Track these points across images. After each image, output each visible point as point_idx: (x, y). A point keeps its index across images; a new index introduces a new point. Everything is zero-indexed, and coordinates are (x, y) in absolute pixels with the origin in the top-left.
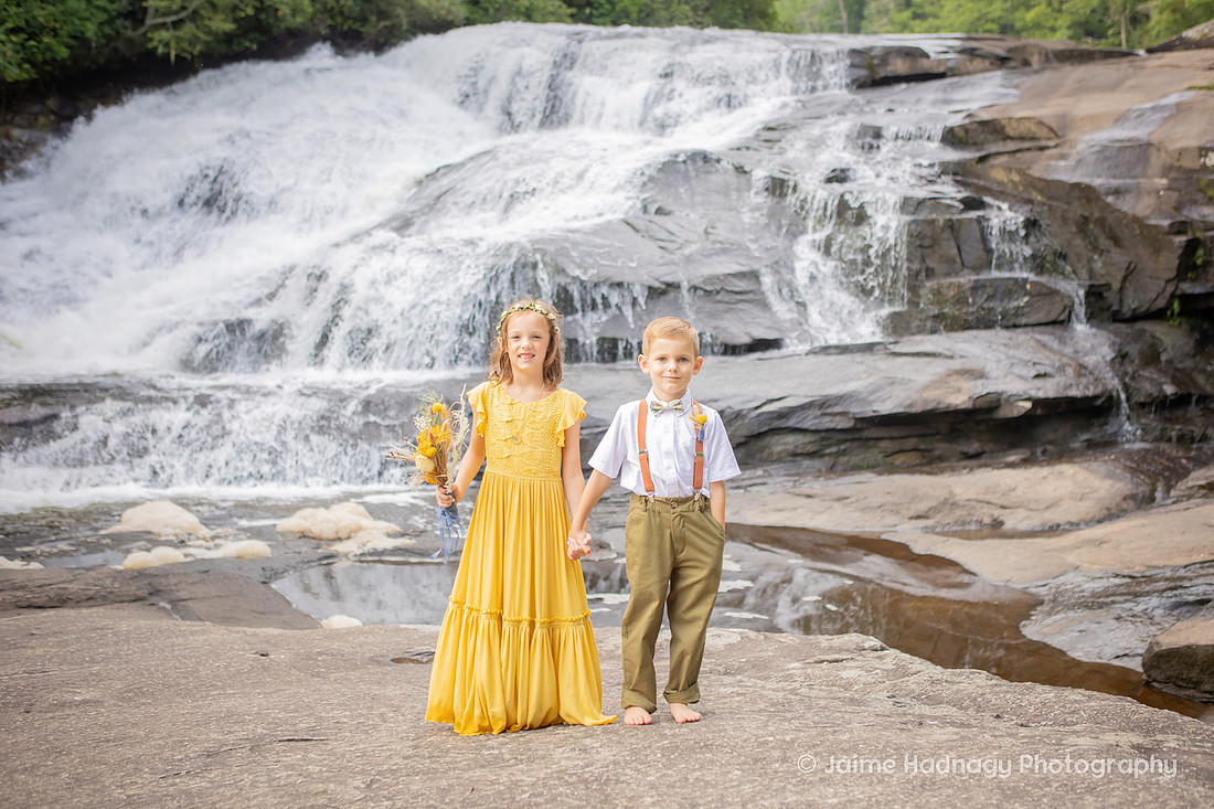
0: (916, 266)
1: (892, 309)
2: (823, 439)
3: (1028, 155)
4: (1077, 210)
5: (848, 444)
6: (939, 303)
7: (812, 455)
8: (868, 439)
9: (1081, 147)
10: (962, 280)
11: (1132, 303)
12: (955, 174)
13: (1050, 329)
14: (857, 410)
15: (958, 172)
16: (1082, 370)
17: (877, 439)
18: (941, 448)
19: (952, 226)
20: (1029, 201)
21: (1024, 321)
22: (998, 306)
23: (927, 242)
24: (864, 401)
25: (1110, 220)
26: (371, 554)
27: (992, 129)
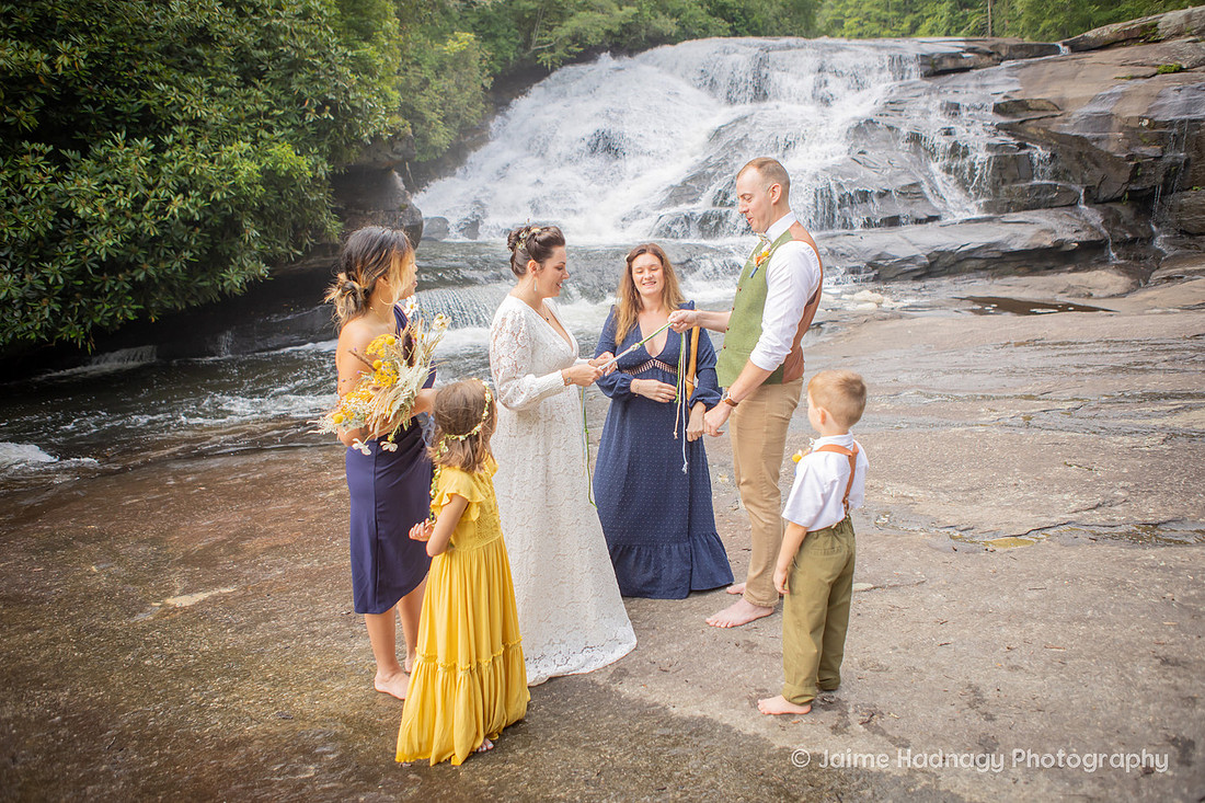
0: (997, 178)
1: (986, 199)
2: (988, 262)
3: (1047, 120)
4: (1076, 149)
5: (998, 264)
6: (1010, 196)
8: (1006, 261)
9: (1075, 116)
10: (1023, 185)
11: (1103, 195)
12: (1006, 130)
13: (1069, 208)
14: (1002, 249)
15: (1009, 129)
16: (1093, 228)
18: (1036, 265)
19: (1015, 158)
20: (1050, 144)
21: (1055, 204)
22: (1042, 198)
23: (1003, 166)
24: (1005, 245)
25: (1094, 153)
27: (1022, 105)
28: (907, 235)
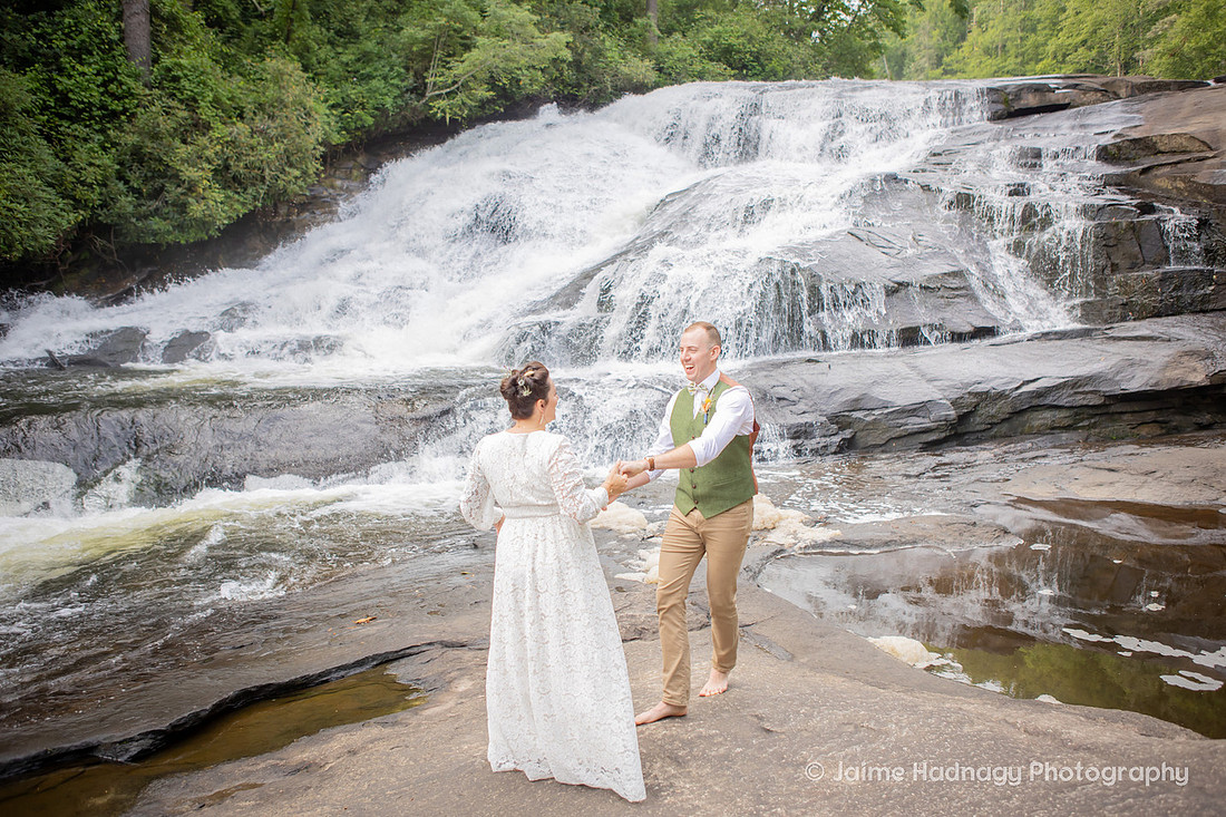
0: (1102, 262)
1: (1083, 300)
2: (1077, 414)
3: (1190, 165)
5: (1097, 418)
6: (1125, 293)
7: (1067, 428)
8: (1113, 413)
10: (1150, 273)
12: (1116, 185)
14: (1104, 388)
15: (1121, 183)
17: (1122, 413)
18: (1177, 419)
19: (1133, 227)
20: (1197, 204)
21: (1211, 307)
22: (1187, 295)
23: (1112, 242)
24: (1111, 382)
26: (814, 547)
27: (1145, 145)
28: (918, 362)
